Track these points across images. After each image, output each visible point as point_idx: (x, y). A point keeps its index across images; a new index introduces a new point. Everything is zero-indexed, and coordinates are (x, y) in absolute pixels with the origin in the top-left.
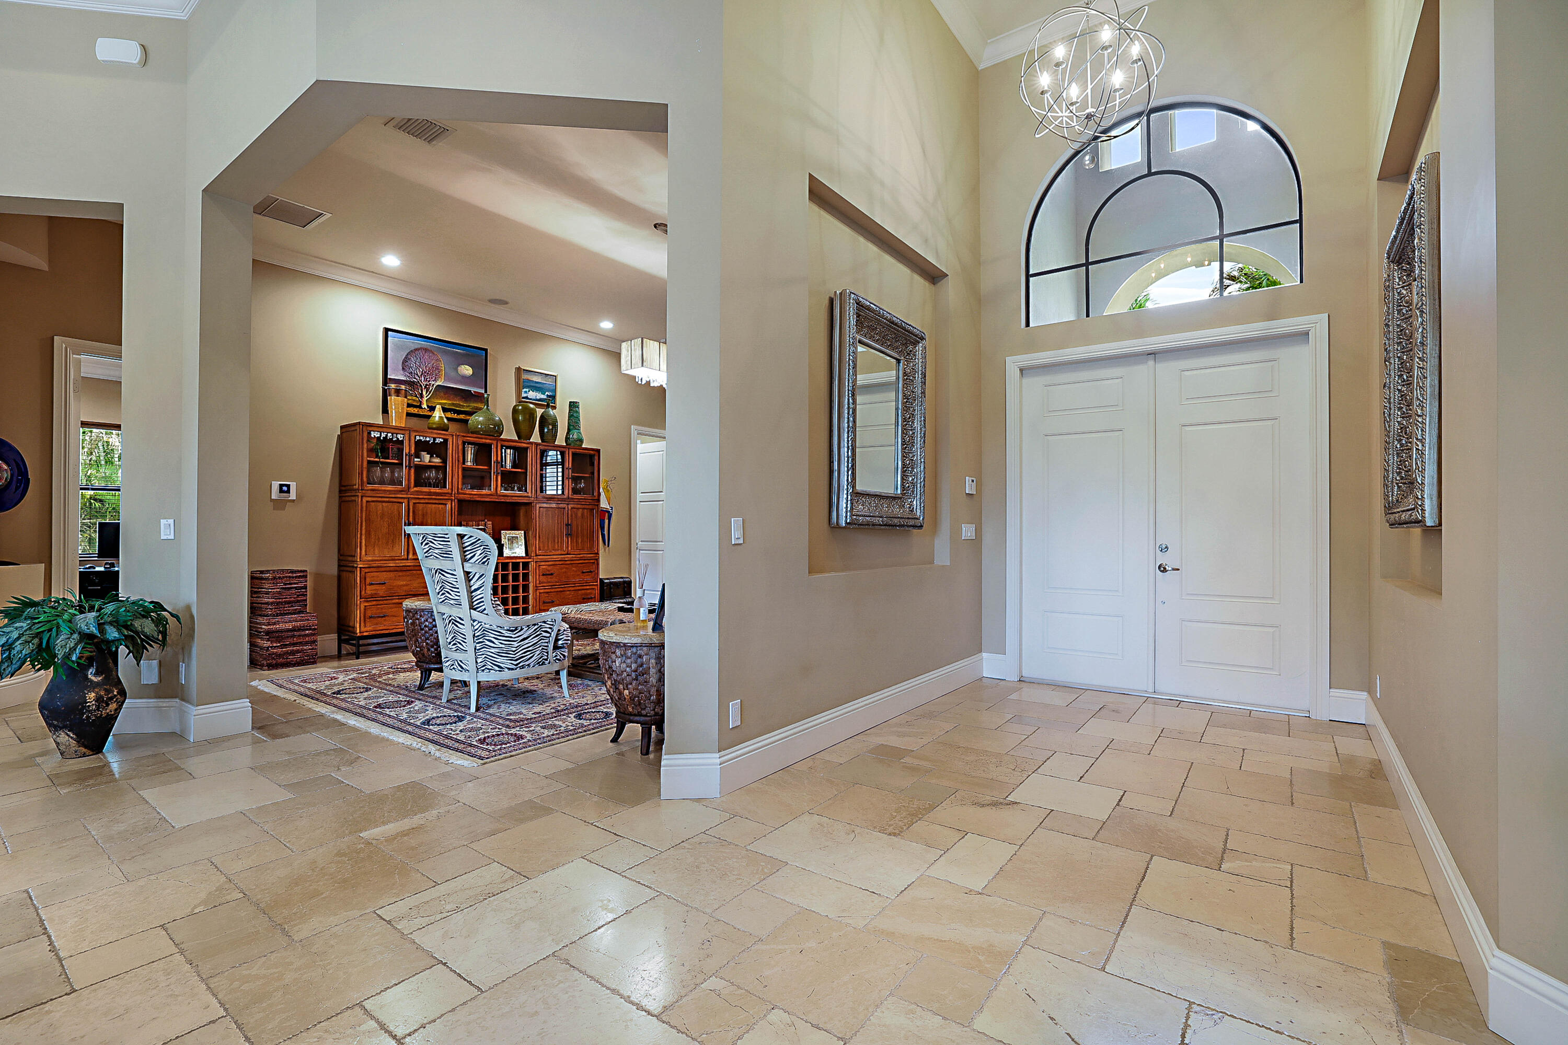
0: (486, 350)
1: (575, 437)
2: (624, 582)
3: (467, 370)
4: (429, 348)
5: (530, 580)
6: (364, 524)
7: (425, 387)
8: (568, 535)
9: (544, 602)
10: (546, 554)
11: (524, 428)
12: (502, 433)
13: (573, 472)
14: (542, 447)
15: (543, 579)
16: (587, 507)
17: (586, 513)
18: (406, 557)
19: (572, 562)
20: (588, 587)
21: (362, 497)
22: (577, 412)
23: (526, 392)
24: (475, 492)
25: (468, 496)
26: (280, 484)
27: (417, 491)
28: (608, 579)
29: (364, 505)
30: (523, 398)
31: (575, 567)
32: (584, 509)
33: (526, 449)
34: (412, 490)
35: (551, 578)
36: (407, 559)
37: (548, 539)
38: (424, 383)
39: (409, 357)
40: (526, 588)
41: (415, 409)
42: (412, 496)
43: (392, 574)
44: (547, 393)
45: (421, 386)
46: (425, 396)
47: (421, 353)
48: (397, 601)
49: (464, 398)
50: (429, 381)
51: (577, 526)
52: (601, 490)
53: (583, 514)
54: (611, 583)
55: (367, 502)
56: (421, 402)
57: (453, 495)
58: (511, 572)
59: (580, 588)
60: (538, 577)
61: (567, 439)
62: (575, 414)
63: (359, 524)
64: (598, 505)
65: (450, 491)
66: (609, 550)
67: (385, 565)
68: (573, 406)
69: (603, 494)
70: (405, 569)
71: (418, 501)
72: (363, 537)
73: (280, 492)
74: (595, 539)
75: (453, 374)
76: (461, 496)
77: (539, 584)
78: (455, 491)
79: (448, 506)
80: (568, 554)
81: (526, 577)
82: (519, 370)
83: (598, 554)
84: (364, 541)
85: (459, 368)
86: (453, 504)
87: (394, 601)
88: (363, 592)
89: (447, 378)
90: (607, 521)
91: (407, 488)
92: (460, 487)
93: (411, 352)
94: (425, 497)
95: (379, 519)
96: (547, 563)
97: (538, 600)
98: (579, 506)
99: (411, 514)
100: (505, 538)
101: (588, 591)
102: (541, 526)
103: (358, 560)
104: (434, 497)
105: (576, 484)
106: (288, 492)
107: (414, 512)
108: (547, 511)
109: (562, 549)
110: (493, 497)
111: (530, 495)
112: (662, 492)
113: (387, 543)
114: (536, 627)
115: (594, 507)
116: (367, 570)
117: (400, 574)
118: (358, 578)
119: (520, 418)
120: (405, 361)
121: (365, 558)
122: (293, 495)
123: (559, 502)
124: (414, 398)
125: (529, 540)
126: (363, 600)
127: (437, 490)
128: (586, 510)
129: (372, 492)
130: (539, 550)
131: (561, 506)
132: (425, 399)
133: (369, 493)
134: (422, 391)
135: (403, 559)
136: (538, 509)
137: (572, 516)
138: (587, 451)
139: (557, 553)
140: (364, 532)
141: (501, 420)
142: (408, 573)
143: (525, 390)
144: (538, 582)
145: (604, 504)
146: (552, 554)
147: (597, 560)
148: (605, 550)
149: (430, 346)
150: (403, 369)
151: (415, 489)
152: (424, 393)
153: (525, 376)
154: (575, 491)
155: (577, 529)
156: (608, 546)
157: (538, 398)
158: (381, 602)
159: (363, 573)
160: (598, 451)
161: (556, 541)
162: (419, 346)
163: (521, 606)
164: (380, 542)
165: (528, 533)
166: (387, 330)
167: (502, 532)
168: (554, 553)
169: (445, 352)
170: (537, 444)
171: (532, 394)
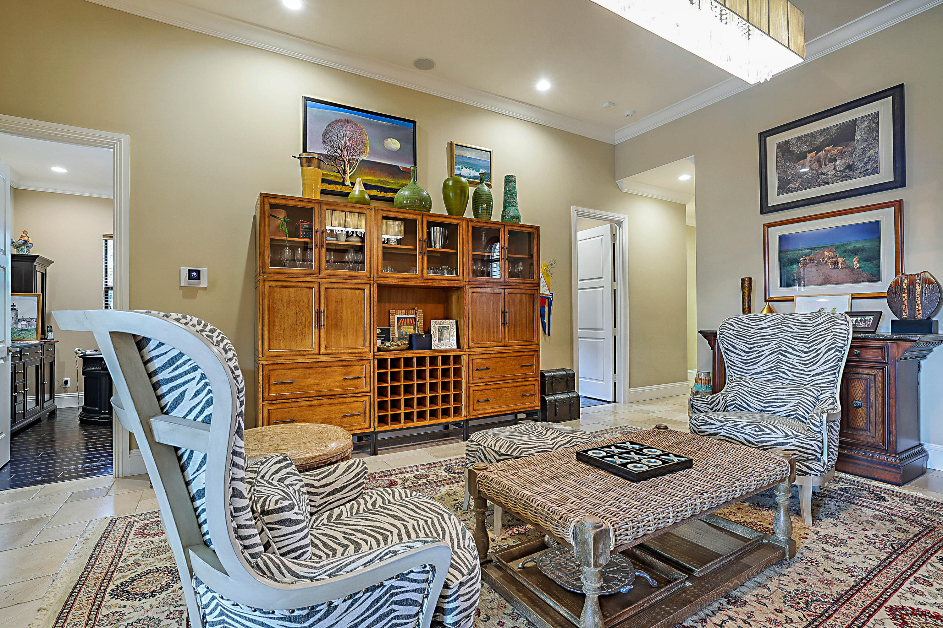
0: (414, 122)
1: (512, 214)
2: (567, 375)
3: (394, 144)
4: (352, 120)
5: (463, 376)
6: (266, 312)
7: (349, 162)
8: (504, 324)
9: (479, 401)
10: (479, 346)
11: (455, 203)
12: (430, 208)
13: (509, 253)
14: (474, 224)
15: (476, 374)
16: (524, 291)
17: (524, 298)
18: (317, 351)
19: (510, 355)
20: (528, 383)
21: (264, 281)
22: (513, 187)
23: (458, 169)
24: (398, 275)
25: (389, 279)
26: (189, 270)
27: (329, 275)
28: (549, 372)
29: (267, 290)
30: (456, 175)
31: (514, 360)
32: (522, 294)
33: (457, 225)
34: (324, 273)
35: (486, 373)
36: (319, 354)
37: (482, 328)
38: (346, 158)
39: (330, 129)
40: (457, 385)
41: (337, 186)
42: (323, 280)
43: (300, 372)
44: (481, 170)
45: (344, 161)
46: (349, 172)
47: (342, 125)
48: (307, 403)
49: (391, 174)
50: (353, 156)
51: (515, 314)
52: (541, 275)
53: (521, 300)
54: (553, 376)
55: (270, 287)
56: (344, 179)
57: (372, 278)
58: (440, 367)
59: (519, 384)
60: (471, 372)
61: (503, 217)
62: (511, 189)
63: (261, 312)
64: (538, 290)
65: (368, 274)
66: (550, 339)
67: (292, 361)
68: (509, 180)
69: (542, 279)
70: (316, 365)
71: (330, 286)
72: (266, 329)
73: (189, 279)
74: (535, 328)
75: (378, 148)
76: (382, 281)
77: (473, 380)
78: (374, 273)
79: (367, 291)
80: (505, 346)
81: (457, 372)
82: (450, 145)
83: (538, 344)
84: (266, 334)
85: (386, 142)
86: (372, 289)
87: (303, 404)
88: (266, 394)
89: (373, 152)
90: (547, 308)
91: (317, 271)
92: (380, 269)
93: (332, 124)
94: (339, 281)
95: (285, 307)
96: (481, 356)
97: (471, 399)
98: (517, 291)
99: (322, 301)
100: (435, 328)
101: (528, 387)
102: (474, 313)
103: (260, 356)
104: (349, 281)
105: (514, 267)
106: (198, 278)
107: (326, 299)
108: (481, 296)
109: (498, 340)
110: (419, 281)
111: (461, 278)
112: (602, 278)
113: (295, 335)
114: (377, 593)
115: (533, 292)
116: (270, 368)
117: (311, 371)
118: (261, 377)
119: (451, 195)
120: (325, 134)
121: (267, 353)
122: (204, 282)
123: (495, 286)
124: (337, 174)
125: (461, 330)
126: (266, 402)
127: (354, 273)
128: (524, 296)
129: (276, 276)
130: (473, 340)
131: (497, 290)
132: (348, 175)
133: (271, 277)
134: (345, 166)
135: (313, 354)
136: (470, 294)
137: (509, 302)
138: (524, 229)
139: (493, 345)
140: (266, 322)
141: (429, 197)
142: (320, 370)
143: (457, 167)
144: (471, 378)
145: (544, 290)
146: (487, 345)
147: (538, 351)
148: (545, 340)
149: (353, 117)
150: (324, 142)
151: (327, 271)
152: (347, 168)
153: (456, 151)
154: (512, 275)
155: (515, 317)
156: (549, 335)
157: (472, 175)
158: (288, 405)
159: (266, 371)
160: (537, 228)
161: (492, 330)
162: (341, 118)
163: (452, 405)
164: (287, 334)
165: (460, 322)
166: (306, 99)
167: (432, 321)
168: (490, 345)
169: (370, 124)
170: (468, 220)
171: (465, 171)
